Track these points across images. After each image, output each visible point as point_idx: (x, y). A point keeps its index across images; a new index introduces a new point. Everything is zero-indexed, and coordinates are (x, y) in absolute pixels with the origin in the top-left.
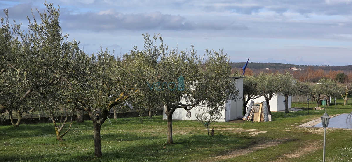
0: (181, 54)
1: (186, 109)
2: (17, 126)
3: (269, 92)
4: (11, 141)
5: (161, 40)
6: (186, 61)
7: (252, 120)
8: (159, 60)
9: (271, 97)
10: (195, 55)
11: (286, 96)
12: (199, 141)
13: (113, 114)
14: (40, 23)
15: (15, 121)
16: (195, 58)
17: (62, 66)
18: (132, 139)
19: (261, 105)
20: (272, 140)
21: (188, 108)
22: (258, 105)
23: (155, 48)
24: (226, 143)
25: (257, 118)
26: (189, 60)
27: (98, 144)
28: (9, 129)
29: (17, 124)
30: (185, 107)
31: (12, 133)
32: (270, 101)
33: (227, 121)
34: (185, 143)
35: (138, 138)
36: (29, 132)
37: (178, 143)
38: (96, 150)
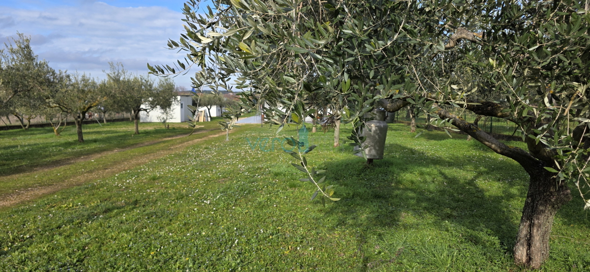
0: (140, 77)
1: (146, 111)
2: (26, 129)
3: (209, 103)
4: (18, 138)
5: (123, 66)
6: (144, 81)
7: (198, 121)
8: (121, 79)
9: (211, 107)
10: (149, 78)
11: (221, 107)
12: (157, 132)
13: (103, 121)
14: (15, 47)
15: (25, 126)
16: (150, 79)
17: (33, 76)
18: (112, 133)
19: (203, 112)
20: (206, 130)
21: (148, 111)
22: (202, 112)
23: (118, 72)
24: (175, 132)
25: (201, 120)
26: (145, 80)
27: (80, 134)
28: (20, 131)
29: (27, 127)
30: (146, 110)
31: (23, 133)
32: (210, 110)
33: (182, 122)
34: (147, 133)
35: (116, 132)
36: (35, 132)
37: (142, 133)
38: (79, 138)
